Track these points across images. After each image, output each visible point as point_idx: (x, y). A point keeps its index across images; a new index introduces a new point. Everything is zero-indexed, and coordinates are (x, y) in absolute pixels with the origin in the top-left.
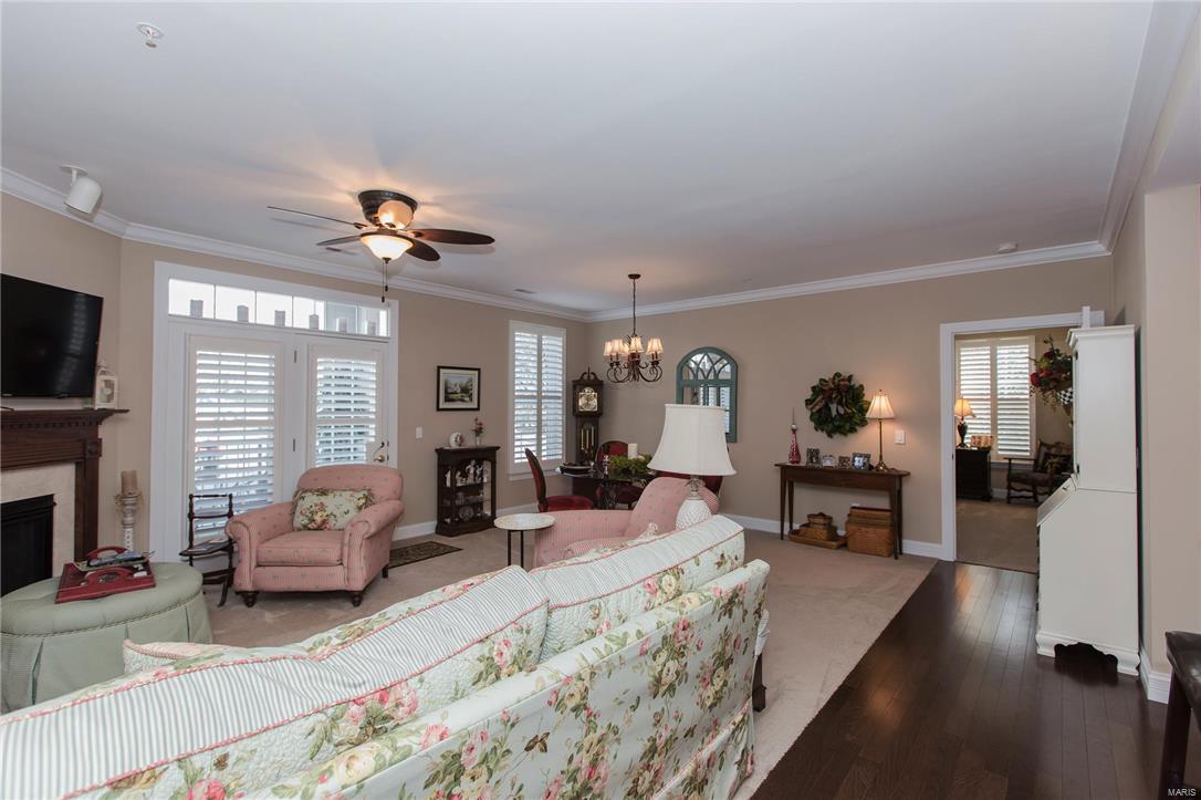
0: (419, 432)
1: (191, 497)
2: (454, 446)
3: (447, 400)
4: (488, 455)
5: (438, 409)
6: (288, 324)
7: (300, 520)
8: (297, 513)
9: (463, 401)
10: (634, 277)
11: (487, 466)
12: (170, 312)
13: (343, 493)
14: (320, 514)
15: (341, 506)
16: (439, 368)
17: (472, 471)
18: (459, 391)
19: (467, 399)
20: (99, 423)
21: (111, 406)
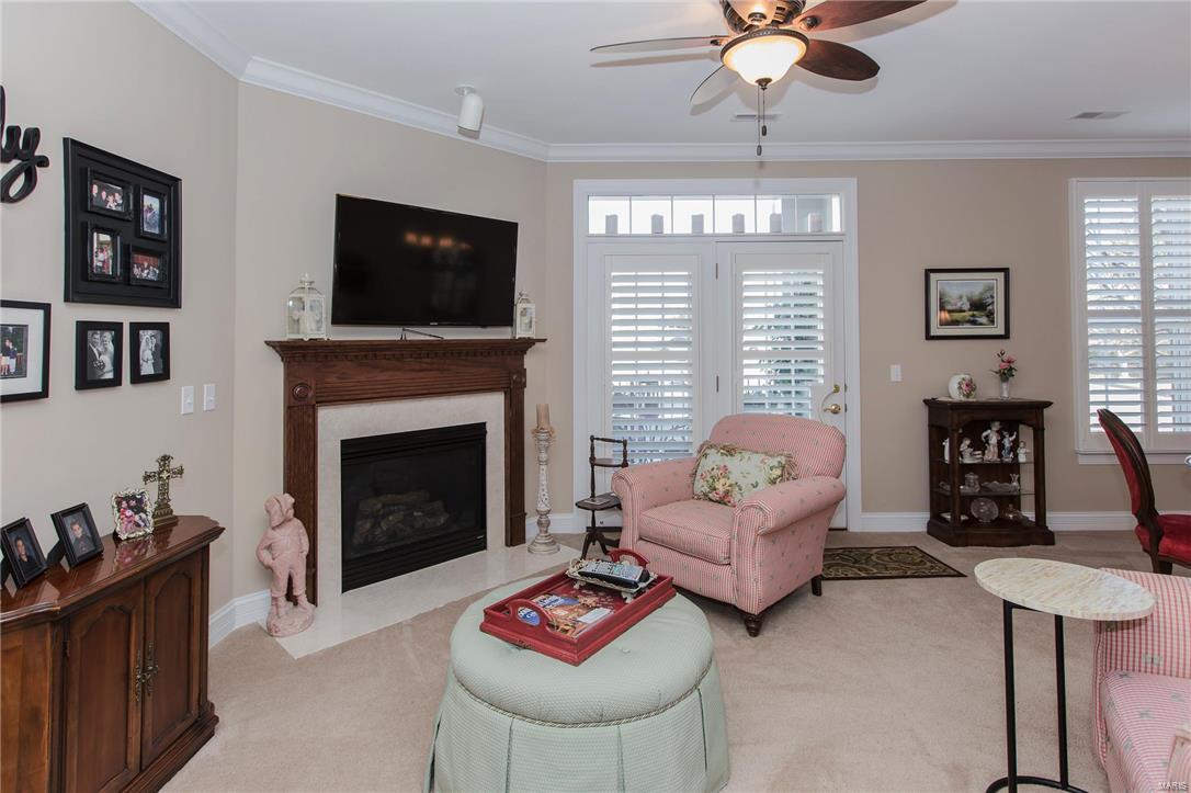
0: (896, 373)
1: (592, 439)
2: (956, 396)
3: (946, 322)
4: (1026, 416)
5: (929, 337)
6: (708, 229)
7: (701, 486)
8: (698, 477)
9: (974, 323)
11: (1026, 434)
12: (591, 232)
14: (722, 481)
16: (929, 271)
17: (994, 440)
18: (967, 306)
19: (984, 320)
20: (524, 352)
21: (531, 334)
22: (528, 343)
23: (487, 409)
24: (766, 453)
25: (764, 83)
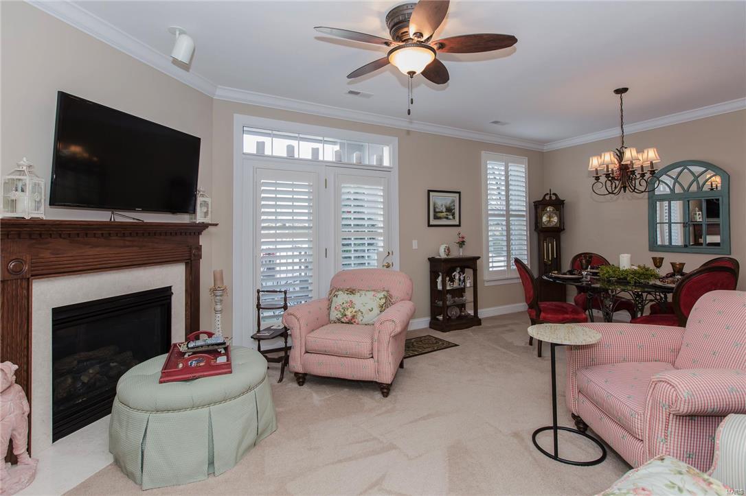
0: (415, 244)
1: (258, 291)
2: (443, 255)
3: (436, 218)
4: (470, 264)
5: (429, 225)
6: (321, 158)
7: (335, 315)
8: (333, 309)
9: (447, 218)
10: (621, 91)
11: (469, 272)
12: (245, 151)
13: (368, 293)
14: (350, 310)
15: (366, 303)
16: (429, 191)
17: (457, 277)
18: (444, 210)
19: (451, 217)
20: (200, 233)
21: (207, 220)
22: (205, 226)
23: (172, 276)
24: (374, 290)
25: (412, 73)
